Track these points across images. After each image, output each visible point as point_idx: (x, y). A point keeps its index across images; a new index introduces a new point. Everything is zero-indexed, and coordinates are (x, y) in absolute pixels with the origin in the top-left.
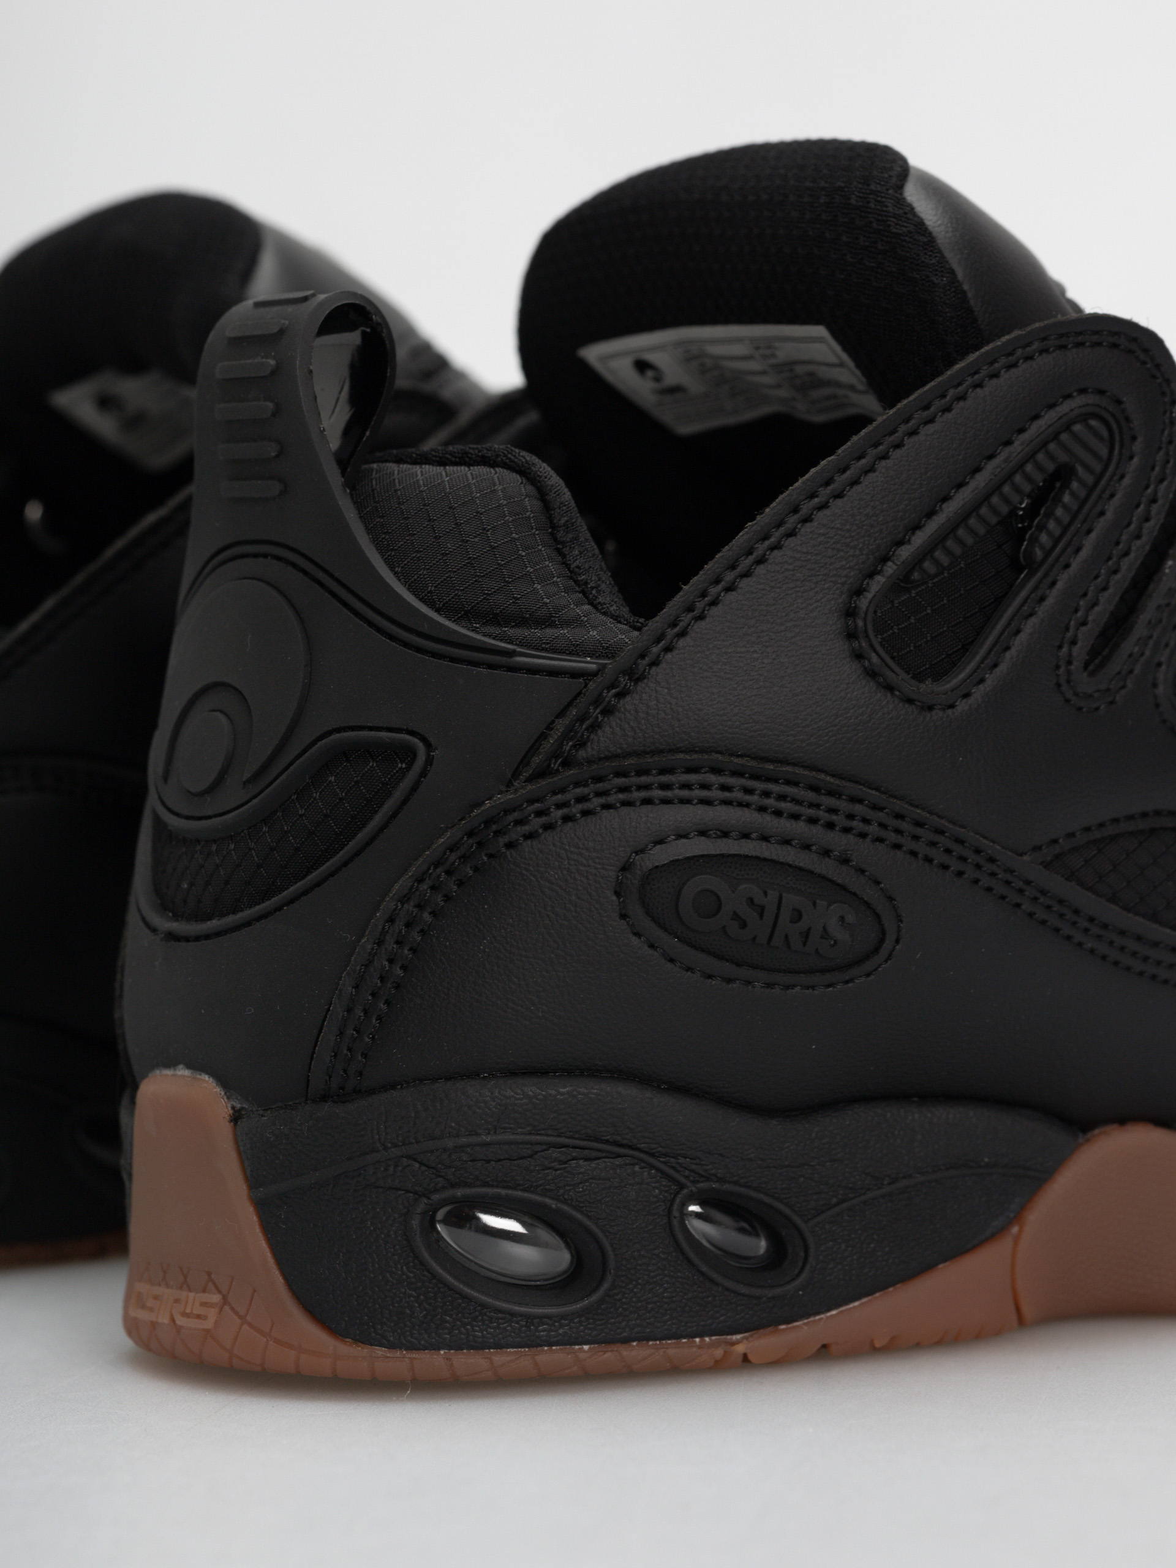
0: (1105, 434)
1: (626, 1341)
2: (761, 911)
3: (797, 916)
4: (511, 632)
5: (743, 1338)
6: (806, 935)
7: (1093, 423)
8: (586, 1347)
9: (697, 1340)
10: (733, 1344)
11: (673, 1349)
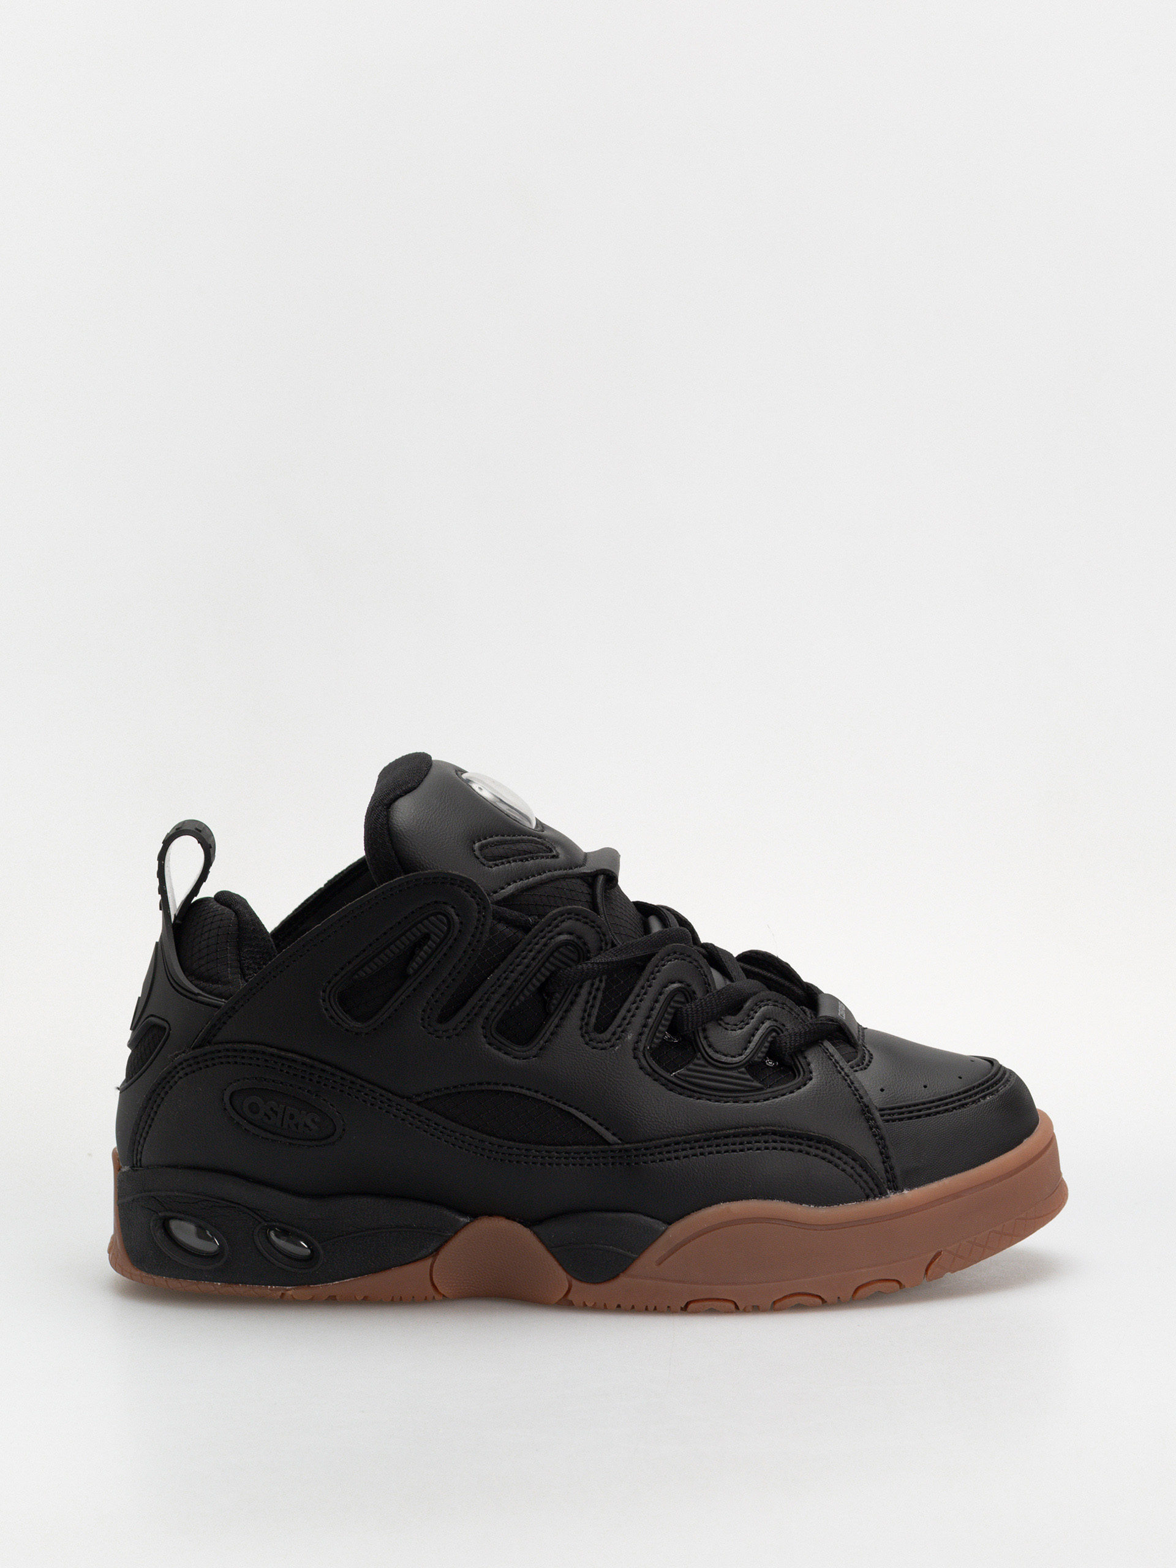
0: (445, 921)
1: (237, 1283)
2: (276, 1113)
3: (292, 1117)
4: (203, 984)
5: (291, 1289)
6: (297, 1125)
7: (440, 916)
8: (219, 1284)
9: (269, 1287)
10: (288, 1290)
11: (258, 1290)
